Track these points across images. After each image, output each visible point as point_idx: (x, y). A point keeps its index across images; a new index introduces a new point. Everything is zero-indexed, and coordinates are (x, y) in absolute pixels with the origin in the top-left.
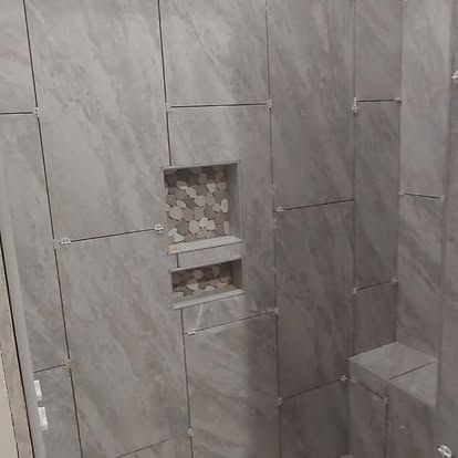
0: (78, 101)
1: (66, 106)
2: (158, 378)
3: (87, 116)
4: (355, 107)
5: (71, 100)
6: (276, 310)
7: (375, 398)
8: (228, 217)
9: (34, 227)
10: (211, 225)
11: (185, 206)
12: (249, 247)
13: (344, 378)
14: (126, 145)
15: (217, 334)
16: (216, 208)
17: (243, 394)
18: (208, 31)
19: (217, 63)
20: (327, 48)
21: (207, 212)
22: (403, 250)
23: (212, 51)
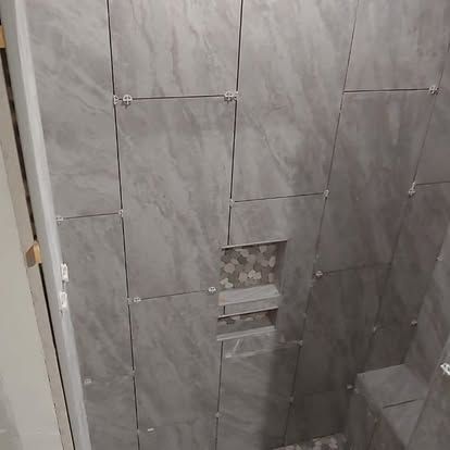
0: (155, 202)
1: (144, 207)
2: (197, 383)
3: (162, 213)
4: (412, 191)
5: (149, 202)
6: (301, 342)
7: (369, 414)
8: (273, 270)
9: (114, 291)
10: (258, 276)
11: (237, 262)
12: (286, 301)
13: (349, 387)
14: (192, 232)
15: (250, 357)
16: (264, 263)
17: (264, 394)
18: (278, 138)
19: (282, 163)
20: (395, 141)
21: (256, 267)
22: (428, 303)
23: (279, 154)
